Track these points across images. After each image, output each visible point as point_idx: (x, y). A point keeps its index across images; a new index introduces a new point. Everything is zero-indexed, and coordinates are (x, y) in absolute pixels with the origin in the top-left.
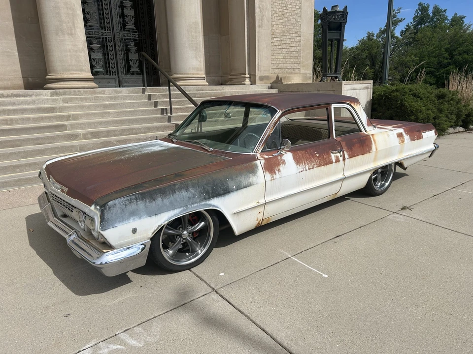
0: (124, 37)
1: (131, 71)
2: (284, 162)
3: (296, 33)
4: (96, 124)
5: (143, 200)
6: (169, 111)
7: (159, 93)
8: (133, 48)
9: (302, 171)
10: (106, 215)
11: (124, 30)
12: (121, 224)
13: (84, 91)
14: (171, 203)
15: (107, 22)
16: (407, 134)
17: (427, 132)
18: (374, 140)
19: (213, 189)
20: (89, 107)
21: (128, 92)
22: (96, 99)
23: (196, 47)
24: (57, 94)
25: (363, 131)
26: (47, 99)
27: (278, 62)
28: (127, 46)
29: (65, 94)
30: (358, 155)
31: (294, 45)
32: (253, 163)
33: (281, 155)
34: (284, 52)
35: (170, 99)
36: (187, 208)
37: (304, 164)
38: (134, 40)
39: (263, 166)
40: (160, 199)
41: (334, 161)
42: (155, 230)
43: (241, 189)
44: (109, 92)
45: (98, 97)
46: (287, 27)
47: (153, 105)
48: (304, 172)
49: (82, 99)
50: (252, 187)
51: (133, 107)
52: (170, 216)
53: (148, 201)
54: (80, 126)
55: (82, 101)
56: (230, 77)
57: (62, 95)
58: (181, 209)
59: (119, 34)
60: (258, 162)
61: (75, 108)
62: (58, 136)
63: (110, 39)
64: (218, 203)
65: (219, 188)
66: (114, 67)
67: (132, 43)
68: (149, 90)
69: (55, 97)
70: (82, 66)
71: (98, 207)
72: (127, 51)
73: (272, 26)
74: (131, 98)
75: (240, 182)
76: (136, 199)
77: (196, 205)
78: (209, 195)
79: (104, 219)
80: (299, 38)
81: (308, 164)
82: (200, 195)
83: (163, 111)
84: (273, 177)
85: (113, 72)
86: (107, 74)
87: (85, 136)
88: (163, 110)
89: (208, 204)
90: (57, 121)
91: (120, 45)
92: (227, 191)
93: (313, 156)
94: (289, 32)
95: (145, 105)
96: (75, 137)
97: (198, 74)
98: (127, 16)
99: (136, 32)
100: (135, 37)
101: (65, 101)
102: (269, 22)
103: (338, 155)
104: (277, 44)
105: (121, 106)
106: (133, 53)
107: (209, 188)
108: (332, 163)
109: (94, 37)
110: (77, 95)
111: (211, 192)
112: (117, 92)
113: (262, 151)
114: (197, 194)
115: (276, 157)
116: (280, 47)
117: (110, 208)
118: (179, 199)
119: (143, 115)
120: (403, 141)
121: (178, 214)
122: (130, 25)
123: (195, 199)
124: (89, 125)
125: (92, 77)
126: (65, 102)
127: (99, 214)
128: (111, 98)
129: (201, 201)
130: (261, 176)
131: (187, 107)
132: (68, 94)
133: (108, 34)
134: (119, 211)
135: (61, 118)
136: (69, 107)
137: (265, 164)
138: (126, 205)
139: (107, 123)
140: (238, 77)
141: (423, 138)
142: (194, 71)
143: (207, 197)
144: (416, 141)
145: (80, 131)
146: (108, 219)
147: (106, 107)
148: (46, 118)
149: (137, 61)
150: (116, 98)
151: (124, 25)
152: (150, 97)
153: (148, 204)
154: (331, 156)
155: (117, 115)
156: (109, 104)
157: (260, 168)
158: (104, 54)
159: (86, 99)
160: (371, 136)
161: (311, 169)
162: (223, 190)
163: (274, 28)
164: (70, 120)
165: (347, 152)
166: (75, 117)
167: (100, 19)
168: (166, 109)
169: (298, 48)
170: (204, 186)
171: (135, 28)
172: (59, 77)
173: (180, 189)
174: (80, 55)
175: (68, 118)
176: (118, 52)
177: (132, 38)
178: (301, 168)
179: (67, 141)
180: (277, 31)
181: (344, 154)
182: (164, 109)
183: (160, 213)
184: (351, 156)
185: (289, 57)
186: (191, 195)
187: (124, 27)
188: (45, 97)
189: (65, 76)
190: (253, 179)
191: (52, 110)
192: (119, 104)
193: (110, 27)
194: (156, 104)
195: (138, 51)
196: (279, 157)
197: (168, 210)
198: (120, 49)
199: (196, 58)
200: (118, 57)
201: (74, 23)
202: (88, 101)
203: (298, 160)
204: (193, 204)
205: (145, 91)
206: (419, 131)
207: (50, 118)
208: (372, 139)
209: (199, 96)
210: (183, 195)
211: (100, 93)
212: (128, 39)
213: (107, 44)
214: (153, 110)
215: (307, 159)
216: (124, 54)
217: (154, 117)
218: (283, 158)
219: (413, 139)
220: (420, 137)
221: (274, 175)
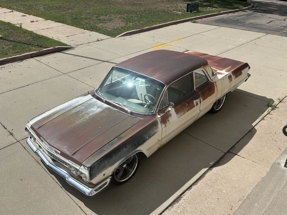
2: (171, 116)
5: (106, 159)
12: (99, 174)
14: (119, 156)
16: (233, 75)
17: (244, 70)
18: (216, 85)
19: (138, 142)
25: (210, 80)
30: (207, 97)
32: (155, 121)
36: (127, 156)
37: (180, 113)
40: (114, 156)
41: (195, 105)
42: (113, 171)
43: (151, 137)
50: (156, 134)
53: (109, 159)
58: (124, 158)
60: (158, 119)
64: (141, 148)
65: (140, 141)
71: (86, 168)
75: (150, 134)
76: (103, 160)
77: (131, 153)
78: (136, 146)
81: (182, 112)
89: (136, 151)
92: (144, 141)
93: (185, 106)
111: (137, 144)
113: (158, 111)
114: (131, 148)
115: (167, 113)
120: (231, 80)
123: (130, 150)
129: (133, 150)
130: (160, 127)
137: (161, 120)
138: (99, 164)
144: (238, 77)
146: (93, 174)
153: (109, 161)
154: (193, 102)
157: (159, 122)
160: (214, 83)
161: (184, 114)
162: (142, 141)
165: (202, 98)
170: (133, 142)
178: (179, 116)
181: (200, 100)
183: (115, 163)
184: (203, 100)
186: (128, 149)
190: (156, 130)
197: (118, 160)
203: (177, 112)
204: (129, 153)
206: (240, 70)
210: (124, 151)
215: (182, 110)
218: (170, 112)
219: (236, 77)
220: (241, 74)
221: (166, 124)
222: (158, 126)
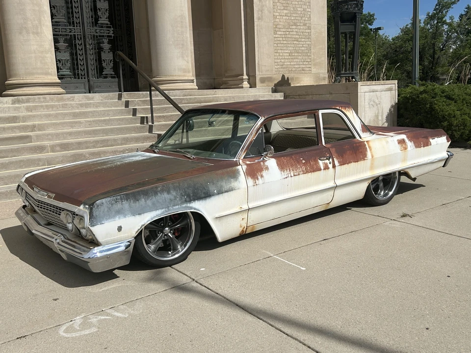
0: (96, 34)
1: (103, 73)
2: (267, 168)
3: (305, 25)
4: (65, 135)
5: (127, 201)
6: (150, 119)
7: (139, 99)
8: (106, 46)
9: (286, 178)
10: (94, 212)
11: (96, 25)
12: (108, 221)
13: (50, 98)
14: (153, 204)
15: (76, 17)
16: (410, 141)
17: (436, 139)
18: (369, 147)
19: (194, 193)
20: (56, 116)
21: (101, 98)
22: (64, 106)
23: (183, 45)
24: (19, 102)
25: (358, 137)
26: (9, 107)
27: (283, 61)
28: (99, 43)
29: (28, 101)
30: (350, 162)
31: (303, 40)
32: (234, 168)
33: (264, 161)
34: (291, 48)
35: (151, 105)
36: (169, 210)
37: (288, 170)
38: (108, 36)
39: (245, 172)
41: (322, 168)
42: (139, 229)
43: (222, 193)
44: (79, 98)
45: (67, 104)
46: (293, 18)
47: (132, 113)
48: (290, 178)
49: (47, 107)
50: (234, 191)
51: (108, 115)
52: (153, 216)
53: (132, 201)
54: (47, 138)
55: (48, 109)
56: (224, 79)
57: (24, 103)
58: (163, 210)
59: (90, 30)
60: (239, 167)
61: (40, 117)
62: (23, 148)
63: (79, 36)
64: (199, 206)
65: (200, 191)
66: (84, 69)
67: (106, 41)
68: (126, 96)
69: (17, 105)
70: (48, 68)
71: (87, 206)
72: (99, 50)
73: (275, 17)
74: (105, 105)
75: (221, 186)
76: (121, 199)
77: (177, 207)
78: (190, 198)
79: (93, 216)
80: (308, 31)
81: (293, 170)
82: (181, 198)
83: (143, 120)
84: (256, 183)
85: (81, 75)
86: (75, 78)
87: (53, 149)
88: (142, 118)
89: (189, 207)
90: (21, 132)
91: (90, 43)
92: (207, 195)
93: (298, 162)
94: (295, 24)
95: (121, 112)
96: (41, 149)
97: (184, 76)
98: (99, 10)
99: (110, 27)
100: (109, 33)
101: (28, 109)
102: (270, 12)
103: (327, 161)
104: (281, 39)
105: (93, 114)
106: (107, 52)
107: (190, 191)
108: (320, 170)
109: (61, 35)
110: (41, 102)
111: (192, 195)
112: (89, 99)
113: (244, 158)
114: (178, 196)
115: (259, 162)
116: (285, 42)
117: (98, 206)
118: (161, 201)
119: (119, 125)
120: (406, 149)
121: (161, 214)
122: (104, 20)
123: (176, 201)
124: (57, 136)
125: (59, 81)
126: (29, 111)
127: (88, 211)
128: (82, 105)
129: (182, 203)
130: (242, 181)
131: (171, 115)
132: (31, 101)
133: (77, 31)
134: (106, 210)
135: (25, 128)
136: (34, 116)
137: (247, 169)
138: (112, 204)
139: (78, 134)
140: (234, 79)
141: (431, 145)
142: (180, 73)
143: (188, 199)
144: (422, 148)
145: (46, 143)
146: (96, 216)
147: (75, 115)
148: (9, 128)
149: (111, 61)
150: (87, 105)
151: (97, 20)
152: (127, 104)
153: (133, 204)
154: (318, 163)
155: (89, 125)
156: (80, 112)
157: (242, 173)
158: (72, 54)
159: (52, 107)
160: (366, 143)
161: (296, 175)
162: (204, 193)
163: (277, 20)
164: (35, 131)
165: (337, 159)
166: (41, 128)
167: (68, 13)
168: (147, 117)
169: (308, 43)
170: (184, 189)
171: (109, 23)
172: (22, 82)
173: (162, 191)
174: (46, 57)
175: (33, 128)
176: (88, 52)
177: (105, 34)
178: (285, 174)
179: (32, 153)
180: (281, 23)
181: (333, 161)
182: (144, 117)
183: (144, 213)
184: (341, 164)
185: (296, 54)
186: (172, 197)
187: (96, 21)
188: (6, 106)
189: (29, 81)
190: (234, 184)
191: (14, 119)
192: (91, 112)
193: (79, 23)
194: (135, 112)
195: (113, 49)
196: (262, 163)
197: (151, 210)
198: (91, 48)
199: (183, 57)
200: (89, 56)
201: (40, 21)
202: (54, 109)
203: (282, 167)
204: (174, 206)
205: (121, 97)
206: (427, 138)
207: (12, 129)
208: (367, 146)
209: (186, 102)
210: (165, 197)
211: (68, 99)
212: (100, 36)
213: (75, 42)
214: (131, 118)
215: (292, 166)
216: (95, 53)
217: (132, 127)
218: (266, 163)
219: (418, 146)
220: (427, 144)
221: (257, 181)
222: (239, 178)
